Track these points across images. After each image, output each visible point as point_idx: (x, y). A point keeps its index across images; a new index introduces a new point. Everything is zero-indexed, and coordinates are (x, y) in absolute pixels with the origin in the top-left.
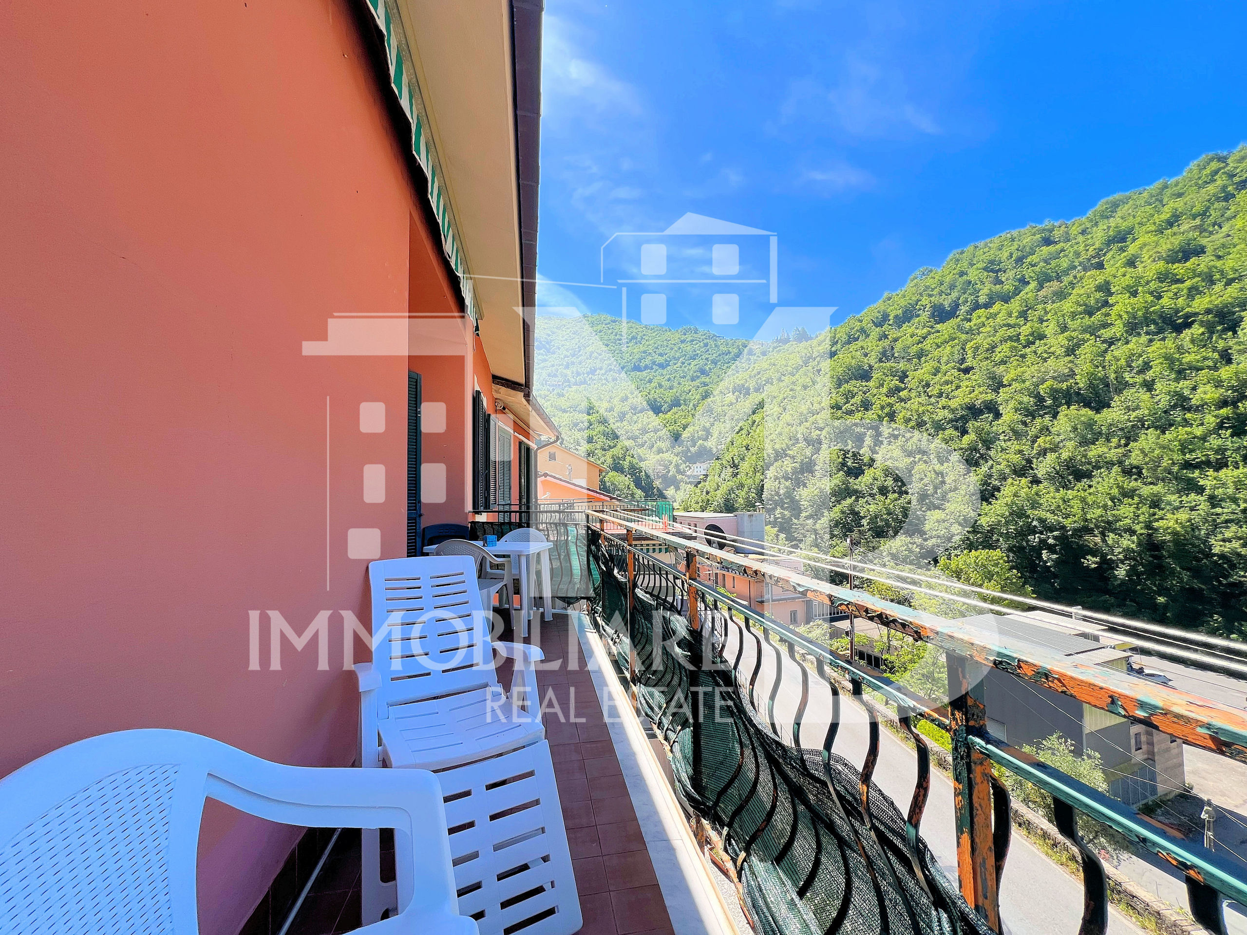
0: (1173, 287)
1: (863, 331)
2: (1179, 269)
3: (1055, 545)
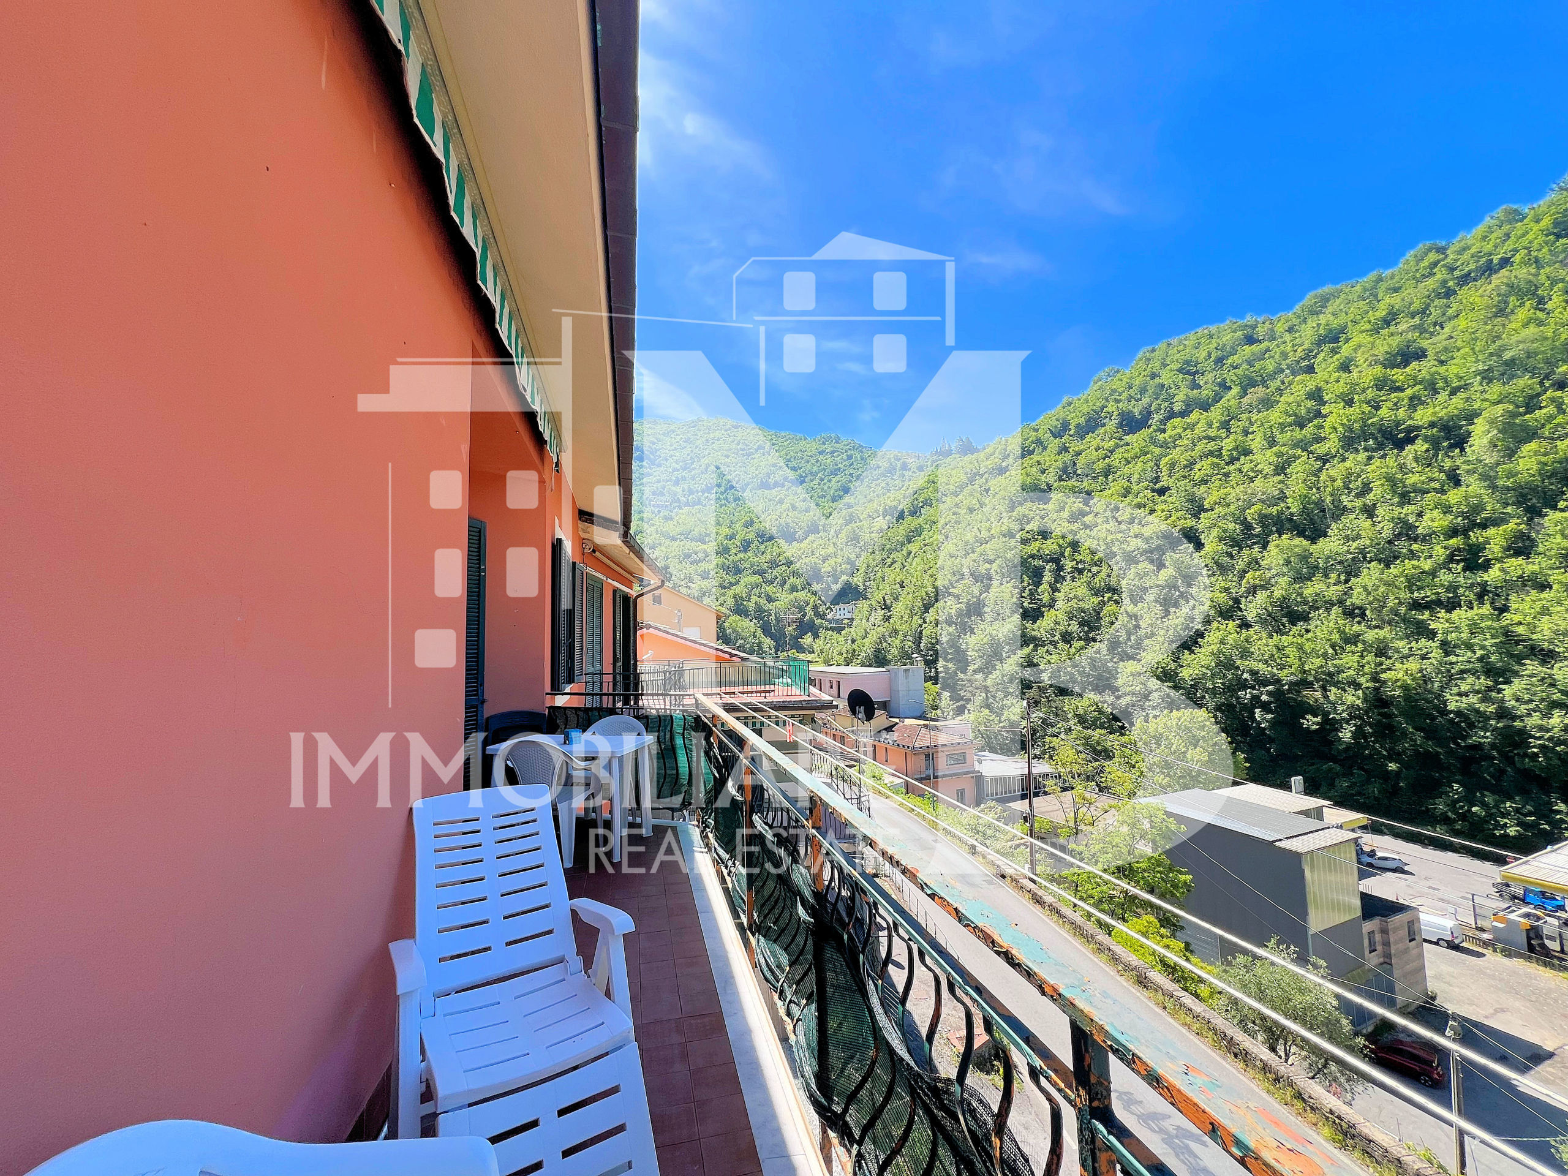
0: (1393, 395)
1: (1039, 442)
2: (1398, 375)
3: (1270, 702)
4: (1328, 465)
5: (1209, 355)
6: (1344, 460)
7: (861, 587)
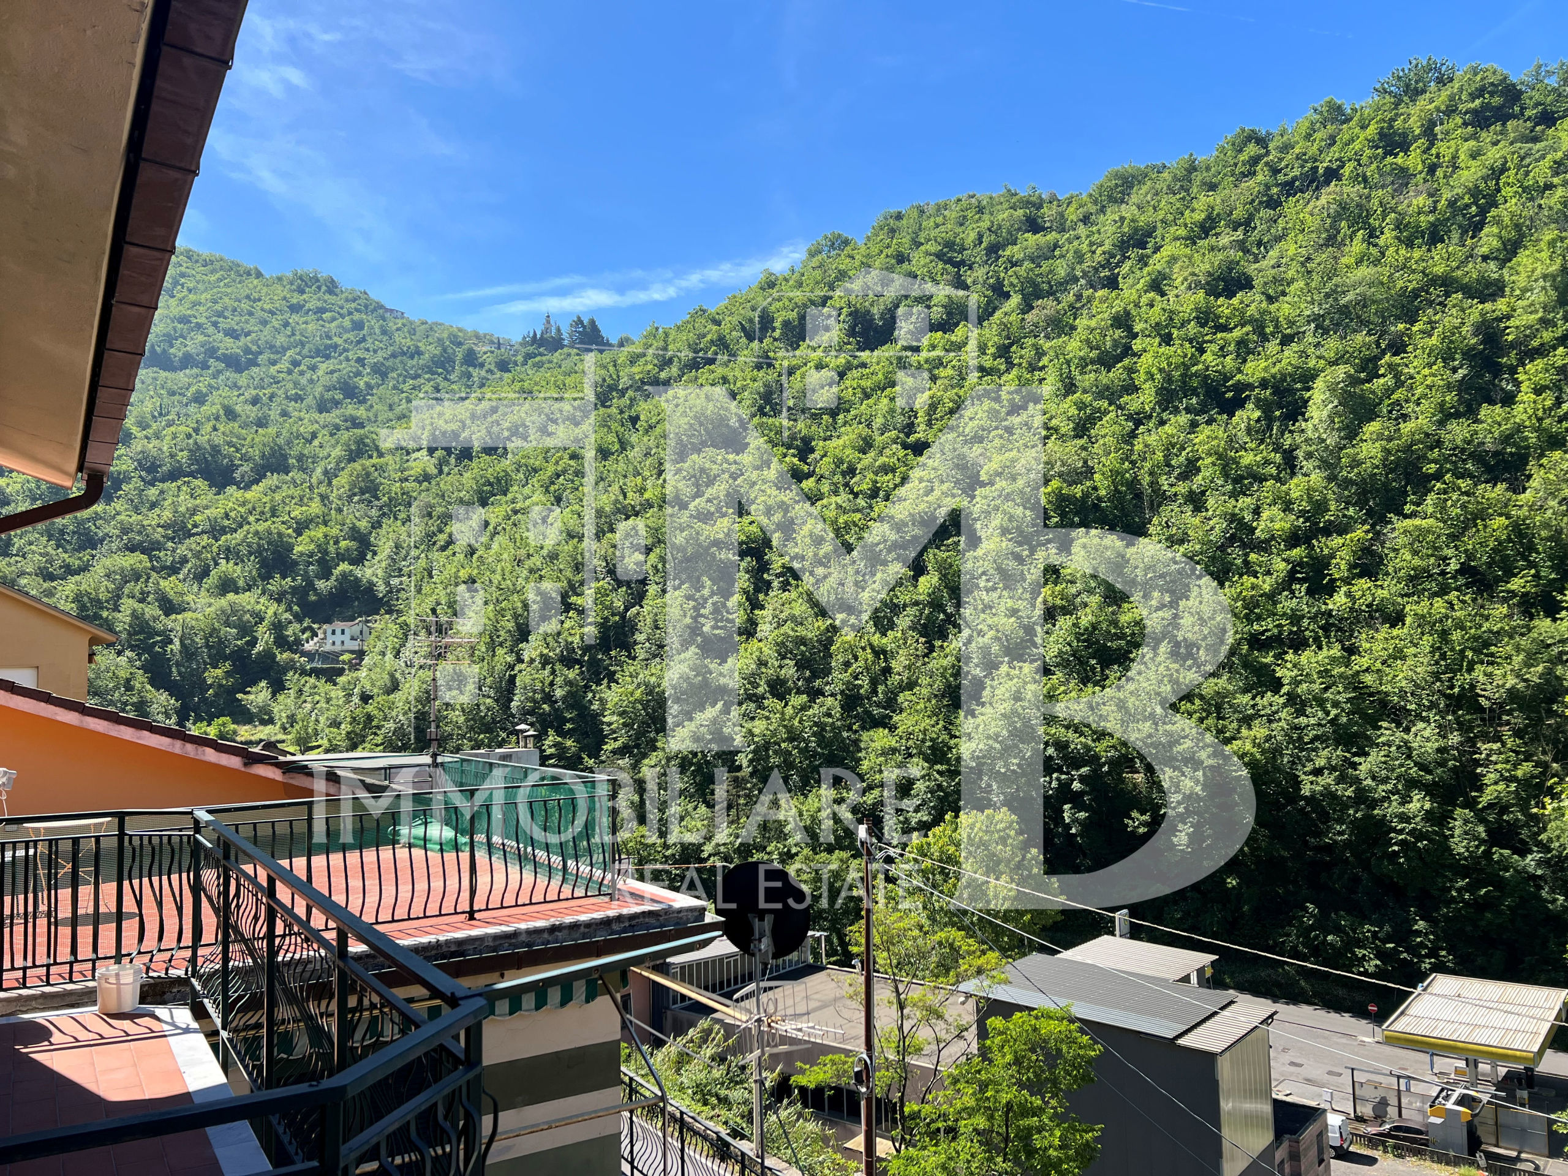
0: (1219, 335)
1: (722, 343)
2: (1224, 307)
3: (1081, 793)
4: (1141, 429)
5: (980, 237)
6: (1162, 423)
7: (381, 589)
